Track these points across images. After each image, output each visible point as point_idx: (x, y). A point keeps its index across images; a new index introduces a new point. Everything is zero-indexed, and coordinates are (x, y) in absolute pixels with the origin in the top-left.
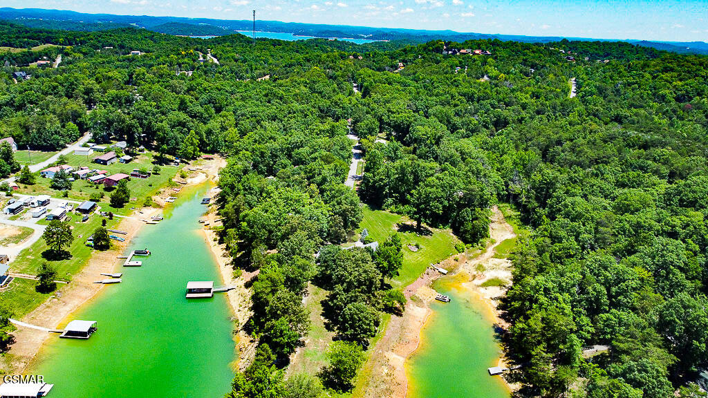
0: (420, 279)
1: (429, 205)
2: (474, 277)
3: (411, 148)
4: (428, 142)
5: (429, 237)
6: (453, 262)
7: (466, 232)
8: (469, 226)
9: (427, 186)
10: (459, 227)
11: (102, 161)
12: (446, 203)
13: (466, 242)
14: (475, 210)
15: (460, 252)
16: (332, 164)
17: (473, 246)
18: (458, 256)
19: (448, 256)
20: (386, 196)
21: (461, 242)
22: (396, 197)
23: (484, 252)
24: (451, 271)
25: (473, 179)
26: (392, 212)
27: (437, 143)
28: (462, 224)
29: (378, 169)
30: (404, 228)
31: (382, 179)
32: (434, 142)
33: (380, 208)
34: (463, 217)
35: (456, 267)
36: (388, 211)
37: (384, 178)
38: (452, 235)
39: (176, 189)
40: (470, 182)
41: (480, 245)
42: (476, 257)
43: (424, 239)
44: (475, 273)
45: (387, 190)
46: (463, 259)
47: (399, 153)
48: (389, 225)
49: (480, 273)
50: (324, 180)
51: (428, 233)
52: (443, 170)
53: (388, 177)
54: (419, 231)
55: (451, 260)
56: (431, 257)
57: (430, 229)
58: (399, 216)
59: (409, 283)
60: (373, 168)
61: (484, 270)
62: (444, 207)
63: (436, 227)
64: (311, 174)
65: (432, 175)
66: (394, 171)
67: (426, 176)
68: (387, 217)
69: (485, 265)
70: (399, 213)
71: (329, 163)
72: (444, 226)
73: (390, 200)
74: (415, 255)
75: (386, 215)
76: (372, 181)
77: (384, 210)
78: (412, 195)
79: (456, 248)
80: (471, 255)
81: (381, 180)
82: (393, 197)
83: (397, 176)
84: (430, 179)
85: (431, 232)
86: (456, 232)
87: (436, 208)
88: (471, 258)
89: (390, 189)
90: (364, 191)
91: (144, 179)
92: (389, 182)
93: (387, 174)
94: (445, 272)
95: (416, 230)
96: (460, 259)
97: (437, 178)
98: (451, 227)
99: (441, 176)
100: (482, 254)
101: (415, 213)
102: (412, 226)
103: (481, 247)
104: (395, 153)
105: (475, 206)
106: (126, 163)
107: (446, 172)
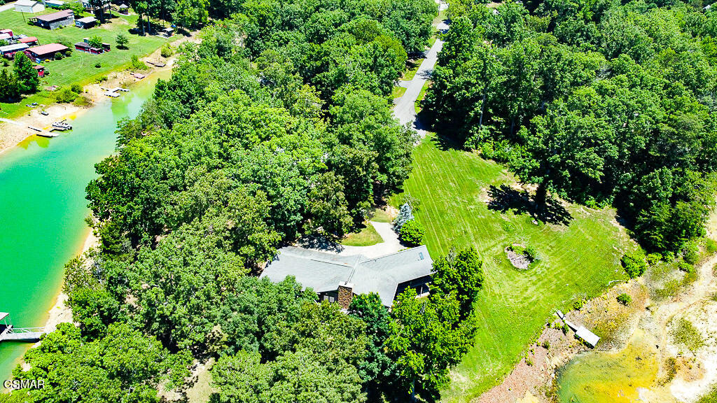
0: (522, 368)
1: (572, 157)
2: (672, 367)
3: (546, 20)
4: (580, 15)
5: (560, 228)
6: (615, 306)
7: (653, 225)
8: (663, 213)
9: (571, 107)
10: (636, 213)
11: (44, 22)
12: (614, 152)
13: (649, 247)
14: (683, 174)
15: (632, 277)
16: (370, 45)
17: (664, 260)
18: (627, 287)
19: (604, 287)
20: (475, 121)
21: (637, 247)
22: (497, 124)
23: (691, 278)
24: (607, 339)
25: (686, 96)
26: (484, 156)
27: (597, 19)
28: (644, 203)
29: (465, 60)
30: (505, 200)
31: (469, 83)
32: (590, 15)
33: (459, 145)
34: (652, 190)
35: (621, 321)
36: (476, 153)
37: (474, 81)
38: (617, 224)
39: (136, 75)
40: (679, 106)
41: (680, 254)
42: (671, 292)
43: (548, 233)
44: (673, 351)
45: (478, 109)
46: (641, 298)
47: (516, 27)
48: (473, 189)
49: (688, 355)
50: (341, 79)
51: (560, 216)
52: (612, 72)
53: (484, 77)
54: (540, 209)
55: (608, 301)
56: (559, 289)
57: (565, 204)
58: (500, 166)
59: (489, 383)
60: (454, 57)
61: (699, 343)
62: (609, 160)
63: (580, 202)
64: (319, 63)
65: (587, 82)
66: (498, 65)
67: (575, 84)
68: (472, 168)
69: (698, 326)
70: (498, 160)
71: (366, 40)
72: (599, 201)
73: (484, 130)
74: (521, 279)
75: (470, 162)
76: (449, 86)
77: (469, 150)
78: (533, 130)
79: (624, 264)
80: (660, 286)
81: (468, 85)
82: (492, 123)
83: (504, 78)
84: (583, 90)
85: (567, 214)
86: (626, 218)
87: (588, 165)
88: (659, 295)
89: (485, 108)
90: (432, 106)
91: (95, 55)
92: (483, 91)
93: (483, 73)
94: (593, 339)
95: (531, 209)
96: (632, 296)
97: (602, 91)
98: (615, 205)
99: (609, 84)
100: (686, 282)
101: (535, 172)
102: (526, 194)
103: (684, 265)
104: (509, 28)
105: (683, 164)
106: (85, 28)
107: (623, 77)
